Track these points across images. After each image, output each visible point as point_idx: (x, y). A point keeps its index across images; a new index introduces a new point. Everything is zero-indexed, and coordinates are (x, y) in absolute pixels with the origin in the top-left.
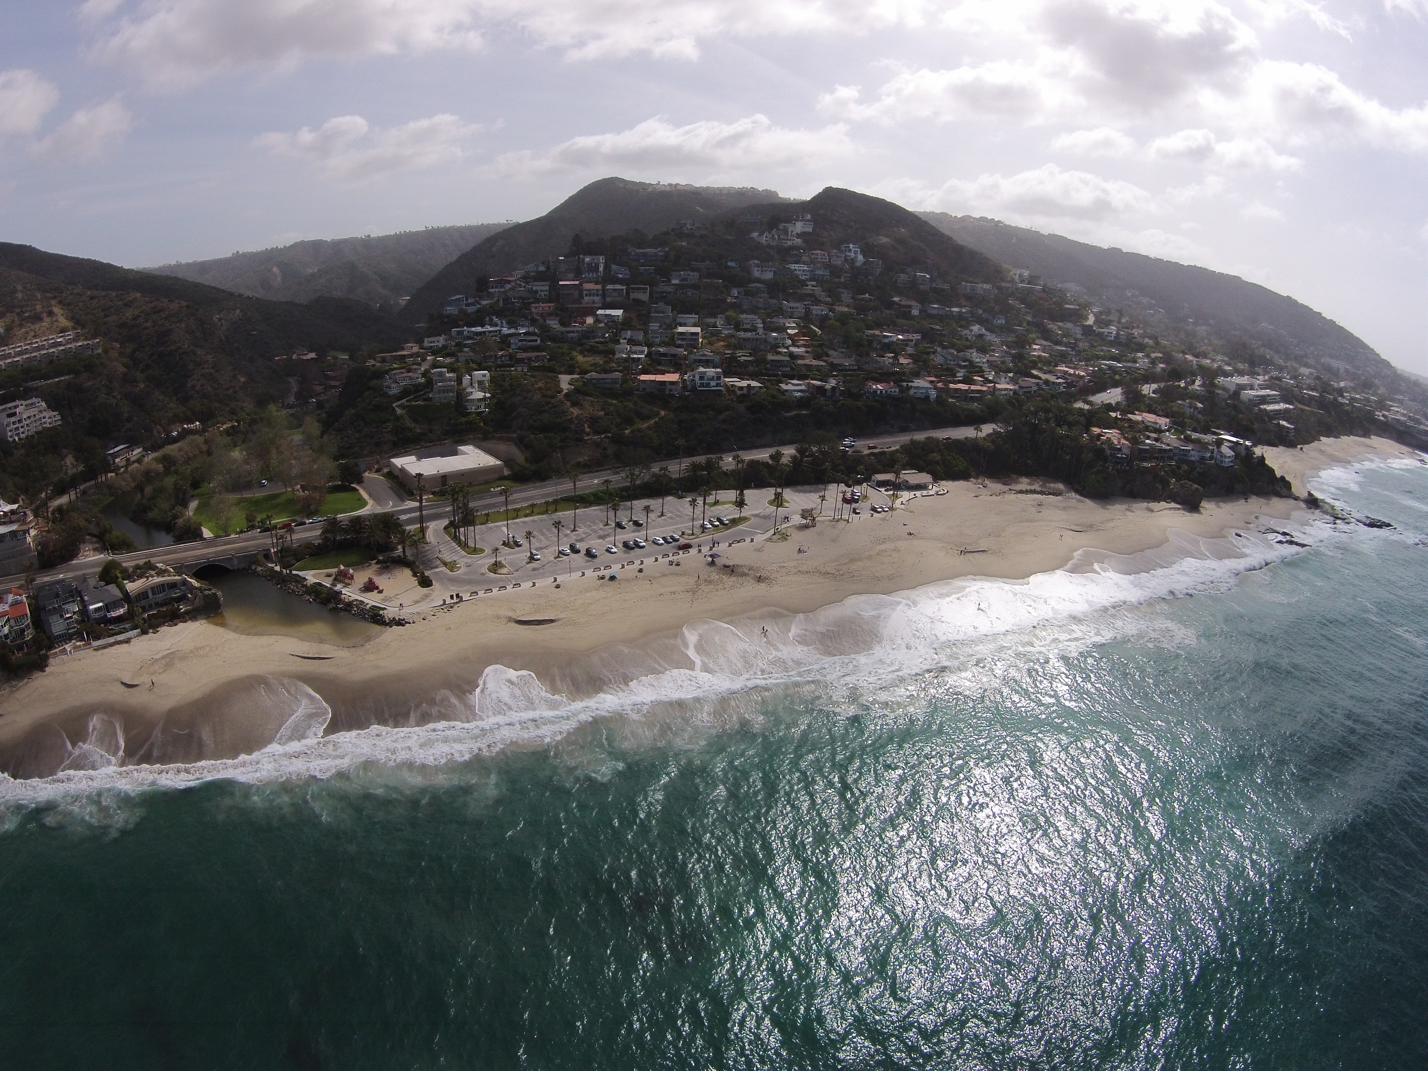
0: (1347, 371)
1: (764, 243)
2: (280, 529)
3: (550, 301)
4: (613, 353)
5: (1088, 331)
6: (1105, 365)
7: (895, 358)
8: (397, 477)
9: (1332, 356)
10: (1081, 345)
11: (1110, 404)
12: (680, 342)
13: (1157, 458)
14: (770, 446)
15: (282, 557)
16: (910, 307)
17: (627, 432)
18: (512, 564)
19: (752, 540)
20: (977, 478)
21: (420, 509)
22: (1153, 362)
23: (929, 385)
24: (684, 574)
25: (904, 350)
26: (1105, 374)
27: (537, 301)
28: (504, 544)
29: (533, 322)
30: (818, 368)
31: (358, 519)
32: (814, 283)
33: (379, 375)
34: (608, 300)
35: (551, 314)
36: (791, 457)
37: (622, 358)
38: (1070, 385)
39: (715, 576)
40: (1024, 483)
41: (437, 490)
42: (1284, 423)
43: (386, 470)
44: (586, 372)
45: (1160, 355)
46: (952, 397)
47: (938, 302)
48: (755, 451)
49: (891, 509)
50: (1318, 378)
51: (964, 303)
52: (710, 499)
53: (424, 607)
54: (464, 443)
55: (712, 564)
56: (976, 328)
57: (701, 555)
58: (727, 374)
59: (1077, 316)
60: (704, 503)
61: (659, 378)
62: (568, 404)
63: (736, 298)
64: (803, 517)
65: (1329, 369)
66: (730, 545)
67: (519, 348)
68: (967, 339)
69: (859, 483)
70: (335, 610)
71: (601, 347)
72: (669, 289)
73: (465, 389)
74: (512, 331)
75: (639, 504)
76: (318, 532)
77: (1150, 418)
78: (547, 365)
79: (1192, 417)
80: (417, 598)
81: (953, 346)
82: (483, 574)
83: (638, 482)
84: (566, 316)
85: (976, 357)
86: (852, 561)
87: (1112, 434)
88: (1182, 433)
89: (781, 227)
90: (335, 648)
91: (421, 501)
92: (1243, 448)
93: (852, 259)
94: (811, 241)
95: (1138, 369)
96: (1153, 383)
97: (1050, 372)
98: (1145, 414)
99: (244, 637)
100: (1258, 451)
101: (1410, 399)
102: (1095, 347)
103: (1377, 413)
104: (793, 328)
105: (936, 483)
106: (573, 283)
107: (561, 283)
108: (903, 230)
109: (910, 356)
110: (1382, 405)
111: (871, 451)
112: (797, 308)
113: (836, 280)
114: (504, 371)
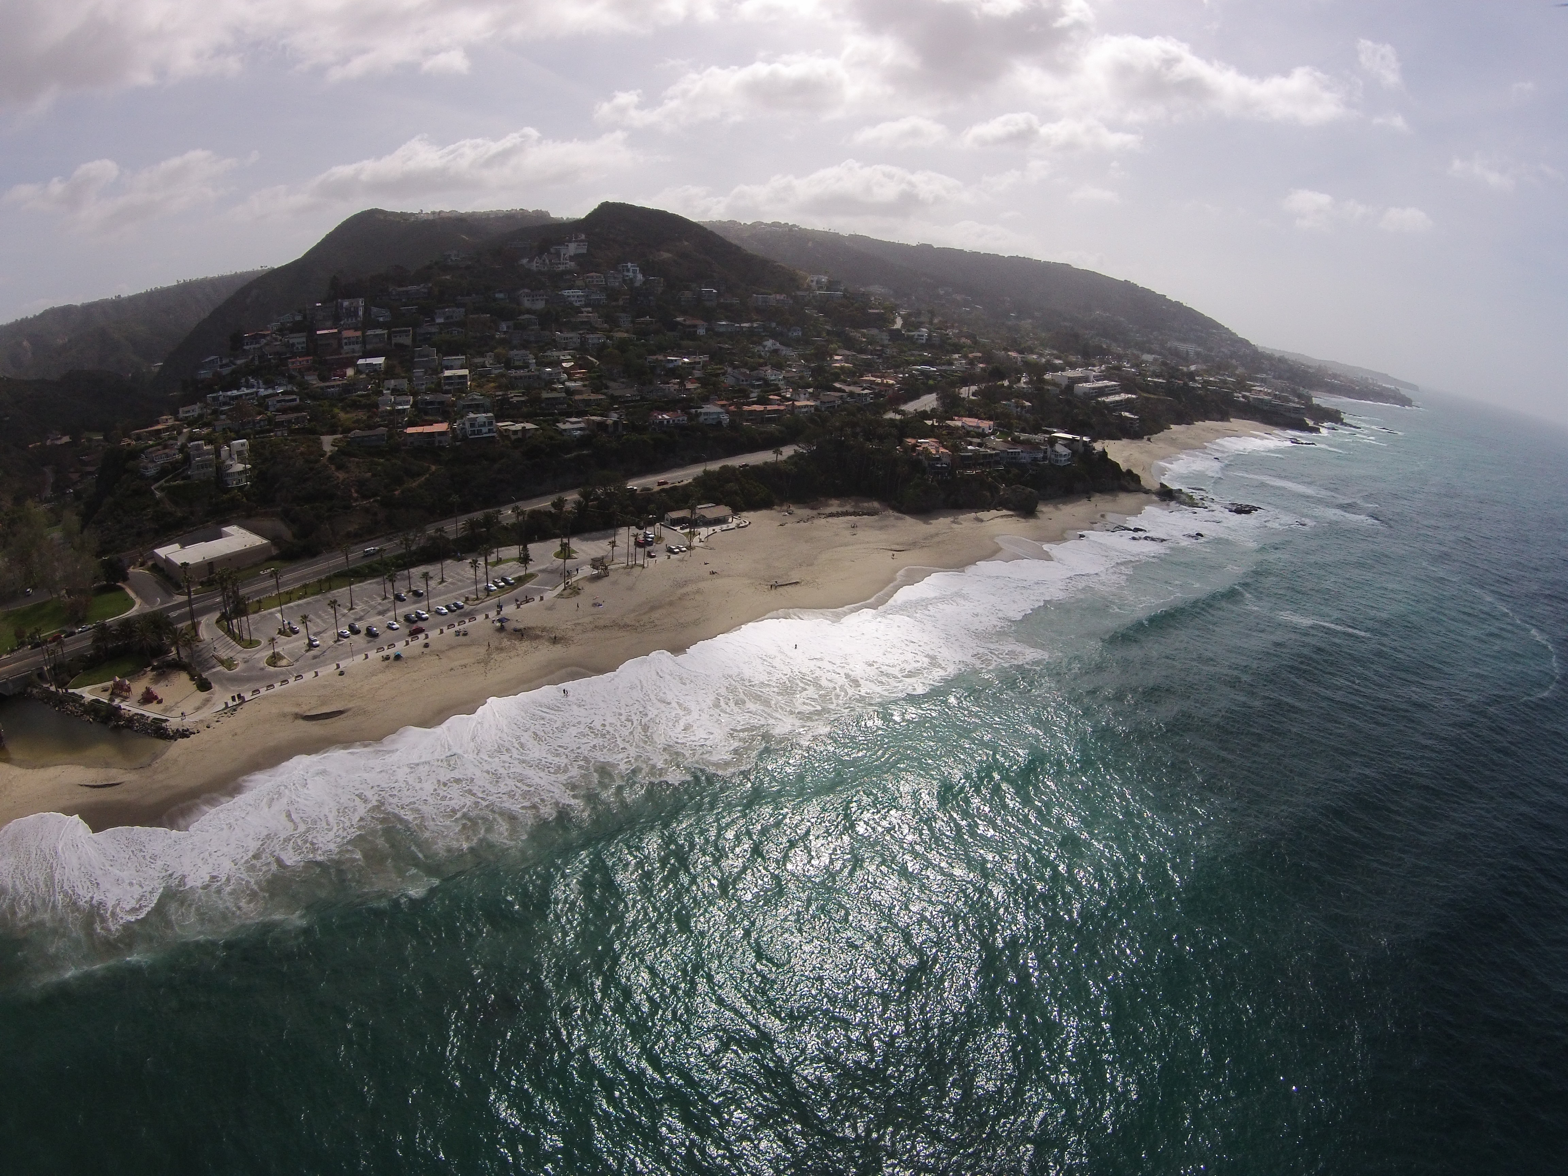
0: (1198, 354)
1: (535, 269)
2: (50, 642)
3: (308, 355)
4: (376, 406)
5: (895, 335)
6: (917, 370)
7: (682, 384)
8: (162, 570)
9: (1179, 340)
10: (889, 352)
11: (925, 412)
12: (447, 387)
13: (982, 464)
14: (551, 493)
15: (56, 674)
16: (695, 326)
17: (396, 493)
18: (291, 654)
19: (542, 599)
20: (781, 505)
21: (190, 603)
22: (972, 363)
23: (719, 410)
24: (473, 643)
25: (691, 374)
26: (917, 380)
27: (294, 355)
28: (281, 632)
29: (291, 379)
30: (598, 403)
31: (127, 623)
32: (590, 309)
33: (134, 454)
34: (368, 347)
35: (309, 369)
36: (575, 502)
37: (387, 411)
38: (877, 395)
39: (506, 643)
40: (834, 506)
41: (204, 579)
42: (1127, 414)
43: (150, 563)
44: (349, 430)
45: (979, 355)
46: (747, 421)
47: (727, 318)
48: (535, 501)
49: (690, 548)
50: (1164, 364)
51: (755, 317)
52: (492, 558)
53: (206, 713)
54: (228, 523)
55: (502, 629)
56: (769, 343)
57: (489, 622)
58: (499, 418)
59: (882, 321)
60: (486, 563)
61: (427, 429)
62: (333, 467)
63: (505, 333)
64: (594, 567)
65: (1176, 353)
66: (518, 607)
67: (278, 411)
68: (760, 357)
69: (651, 523)
70: (117, 728)
71: (364, 401)
72: (433, 329)
73: (224, 462)
74: (270, 391)
75: (417, 571)
76: (89, 642)
77: (972, 422)
78: (307, 426)
79: (1019, 418)
80: (198, 704)
81: (745, 365)
82: (262, 669)
83: (414, 548)
84: (326, 370)
85: (771, 374)
86: (653, 608)
87: (929, 444)
88: (1008, 435)
89: (552, 250)
90: (122, 771)
91: (189, 594)
92: (1081, 444)
93: (631, 279)
94: (585, 263)
95: (953, 371)
96: (973, 384)
97: (855, 384)
98: (964, 419)
99: (30, 771)
100: (1098, 446)
101: (1274, 377)
102: (905, 352)
103: (1236, 395)
104: (567, 361)
105: (737, 515)
106: (331, 331)
107: (318, 332)
108: (686, 243)
109: (698, 380)
110: (1241, 385)
111: (662, 487)
112: (571, 338)
113: (614, 303)
114: (264, 437)
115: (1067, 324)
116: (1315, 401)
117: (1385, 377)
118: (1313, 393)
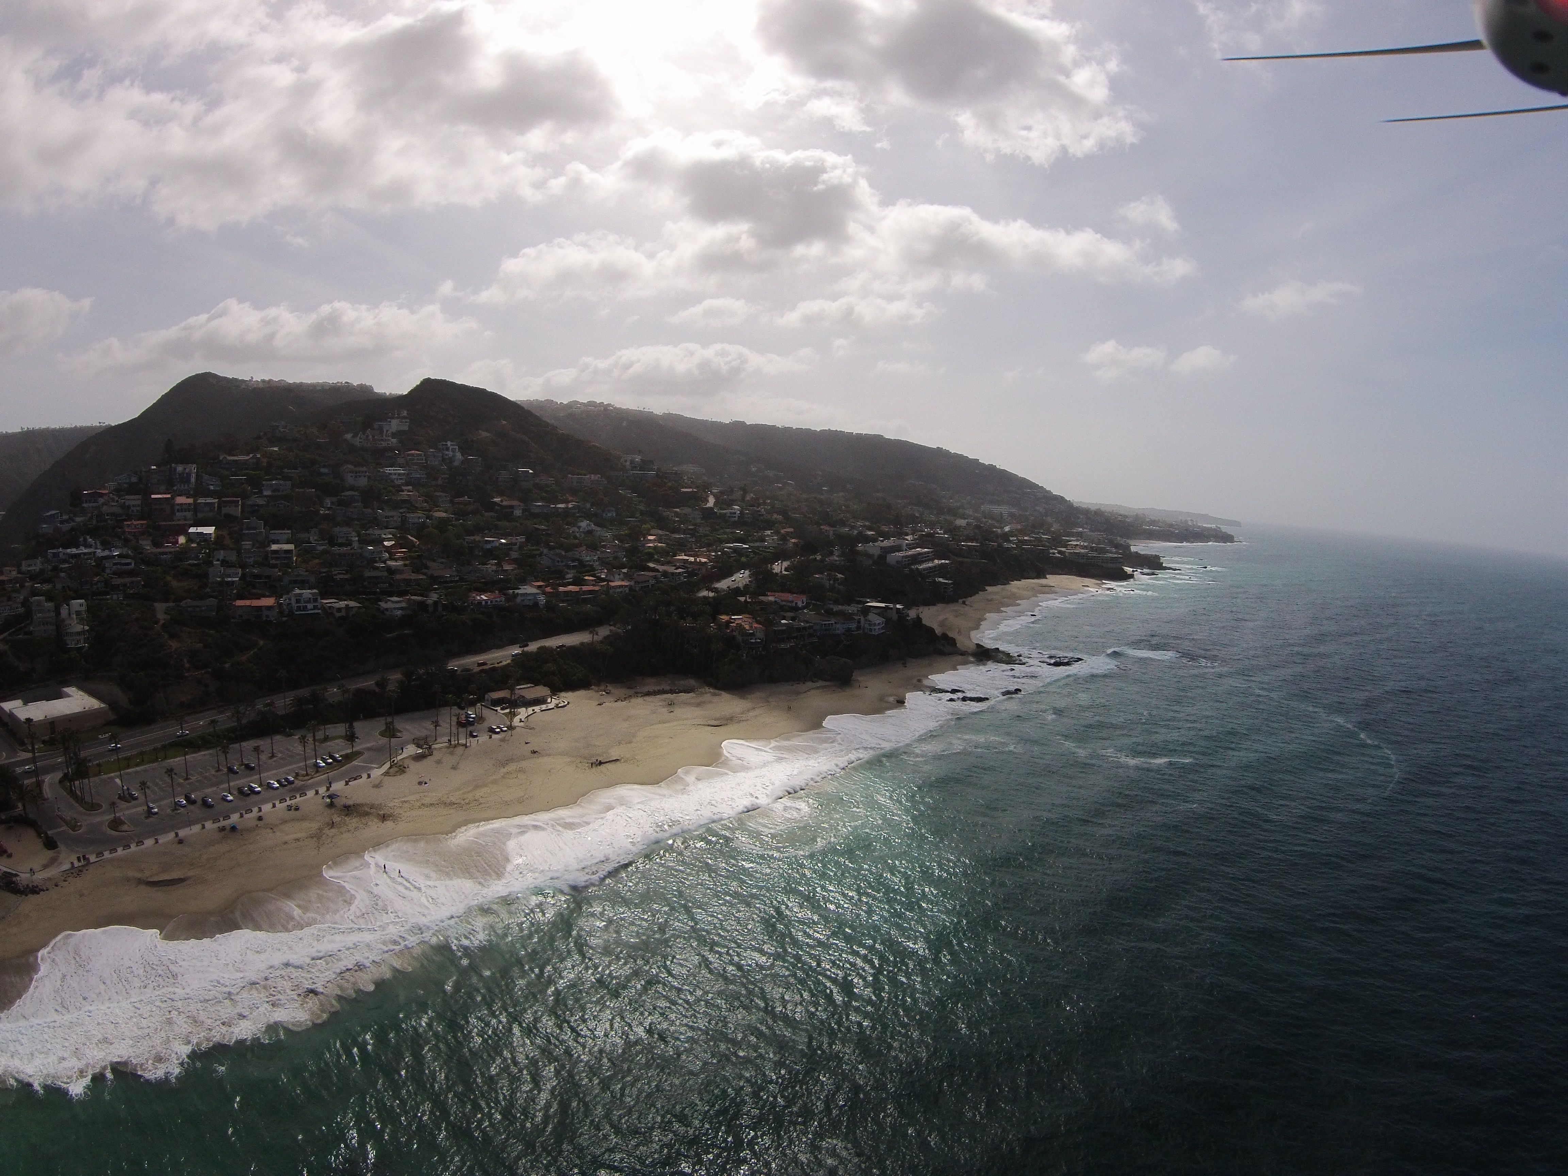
0: (1012, 515)
1: (358, 444)
3: (143, 518)
4: (206, 576)
5: (708, 514)
6: (730, 548)
7: (499, 565)
8: (6, 724)
9: (992, 502)
10: (702, 530)
11: (738, 589)
12: (273, 562)
13: (796, 637)
14: (374, 672)
16: (512, 507)
17: (227, 666)
18: (131, 820)
19: (369, 776)
20: (598, 684)
21: (33, 760)
22: (784, 538)
23: (535, 591)
24: (304, 818)
25: (508, 555)
26: (730, 557)
27: (129, 518)
28: (120, 798)
29: (126, 542)
30: (418, 582)
32: (410, 488)
34: (200, 515)
35: (143, 533)
36: (398, 682)
37: (217, 582)
38: (691, 574)
39: (336, 819)
41: (46, 738)
42: (941, 580)
44: (181, 599)
45: (792, 530)
46: (563, 601)
47: (543, 499)
48: (359, 679)
49: (510, 728)
50: (978, 527)
51: (570, 498)
52: (320, 735)
53: (53, 872)
54: (68, 684)
55: (331, 805)
56: (584, 524)
57: (319, 798)
58: (323, 595)
59: (696, 499)
60: (314, 740)
61: (255, 603)
62: (166, 636)
63: (329, 509)
64: (419, 746)
65: (990, 516)
66: (347, 783)
67: (114, 573)
68: (575, 538)
69: (472, 704)
71: (195, 570)
72: (261, 502)
73: (63, 621)
74: (106, 553)
75: (248, 745)
77: (784, 597)
78: (142, 591)
79: (832, 590)
80: (45, 862)
81: (561, 546)
82: (104, 833)
83: (244, 721)
84: (159, 534)
85: (588, 557)
87: (742, 620)
88: (822, 607)
89: (376, 427)
91: (33, 751)
92: (895, 611)
93: (450, 458)
94: (407, 440)
95: (766, 547)
96: (785, 560)
97: (668, 563)
98: (777, 594)
100: (912, 613)
101: (1091, 530)
102: (717, 530)
103: (1051, 551)
104: (389, 540)
105: (555, 695)
106: (165, 496)
107: (153, 496)
108: (504, 422)
109: (515, 561)
110: (1057, 541)
111: (481, 668)
112: (392, 517)
113: (434, 483)
114: (100, 600)
115: (880, 495)
116: (1133, 549)
117: (1206, 517)
118: (1131, 542)
